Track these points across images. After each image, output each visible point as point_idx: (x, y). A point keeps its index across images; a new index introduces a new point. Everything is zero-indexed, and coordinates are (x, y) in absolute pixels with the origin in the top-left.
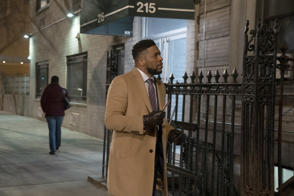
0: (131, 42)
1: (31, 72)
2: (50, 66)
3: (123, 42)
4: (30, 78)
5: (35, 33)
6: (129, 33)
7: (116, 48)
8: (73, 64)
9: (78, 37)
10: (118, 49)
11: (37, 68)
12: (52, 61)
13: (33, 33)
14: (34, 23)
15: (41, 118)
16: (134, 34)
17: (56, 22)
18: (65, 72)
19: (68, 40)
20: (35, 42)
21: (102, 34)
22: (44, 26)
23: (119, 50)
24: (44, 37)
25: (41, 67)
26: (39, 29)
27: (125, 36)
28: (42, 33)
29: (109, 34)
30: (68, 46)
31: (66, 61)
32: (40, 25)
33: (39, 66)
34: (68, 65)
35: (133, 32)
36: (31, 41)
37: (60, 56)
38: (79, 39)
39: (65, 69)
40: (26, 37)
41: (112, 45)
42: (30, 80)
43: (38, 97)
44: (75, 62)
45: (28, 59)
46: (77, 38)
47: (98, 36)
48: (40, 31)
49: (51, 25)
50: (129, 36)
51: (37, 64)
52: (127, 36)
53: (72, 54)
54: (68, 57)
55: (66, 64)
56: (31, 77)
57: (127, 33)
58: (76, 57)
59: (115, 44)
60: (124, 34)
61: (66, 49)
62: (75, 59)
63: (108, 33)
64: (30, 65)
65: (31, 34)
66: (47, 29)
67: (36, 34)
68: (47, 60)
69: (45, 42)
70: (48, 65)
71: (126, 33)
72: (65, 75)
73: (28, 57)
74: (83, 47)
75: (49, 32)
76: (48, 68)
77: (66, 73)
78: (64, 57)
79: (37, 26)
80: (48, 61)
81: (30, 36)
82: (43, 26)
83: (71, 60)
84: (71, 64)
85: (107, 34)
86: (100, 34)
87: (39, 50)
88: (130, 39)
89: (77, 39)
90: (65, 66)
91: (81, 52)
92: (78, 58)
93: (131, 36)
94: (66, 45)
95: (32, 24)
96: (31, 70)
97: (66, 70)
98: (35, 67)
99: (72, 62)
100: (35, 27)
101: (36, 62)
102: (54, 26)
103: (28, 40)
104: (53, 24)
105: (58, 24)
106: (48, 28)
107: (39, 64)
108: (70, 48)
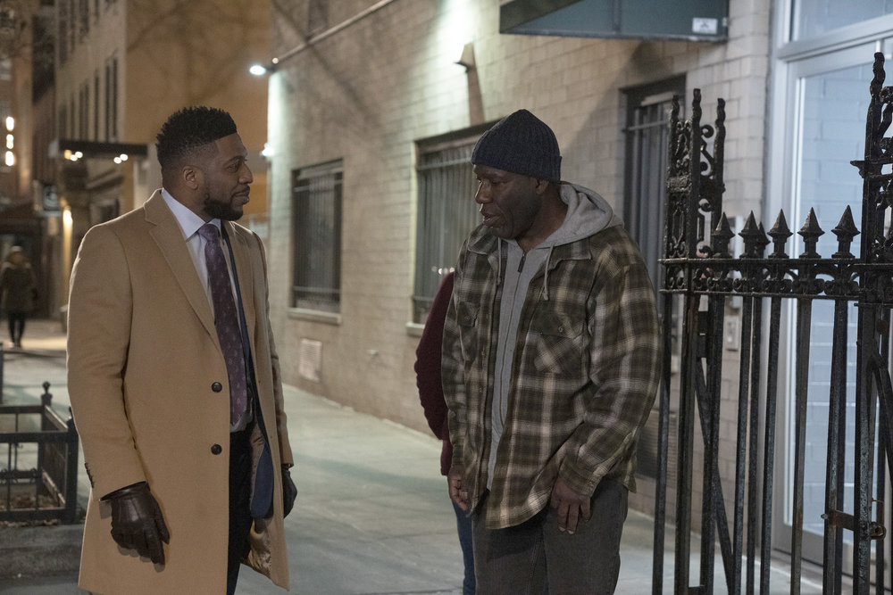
0: (716, 69)
1: (274, 206)
2: (347, 182)
3: (677, 69)
4: (270, 228)
5: (290, 57)
6: (711, 26)
7: (643, 99)
8: (441, 169)
9: (468, 61)
10: (650, 100)
11: (298, 189)
12: (357, 158)
13: (282, 57)
14: (289, 16)
15: (312, 382)
16: (733, 32)
17: (373, 8)
18: (408, 203)
19: (423, 76)
20: (290, 89)
21: (595, 36)
22: (327, 28)
23: (655, 106)
24: (327, 67)
25: (312, 187)
26: (308, 38)
27: (694, 38)
28: (316, 53)
29: (625, 32)
30: (423, 100)
31: (413, 159)
32: (311, 22)
33: (306, 182)
34: (424, 175)
35: (729, 23)
36: (275, 85)
37: (388, 141)
38: (471, 69)
39: (409, 190)
40: (257, 70)
41: (623, 84)
42: (269, 235)
43: (300, 302)
44: (451, 162)
45: (264, 158)
46: (461, 63)
47: (575, 43)
48: (309, 47)
49: (355, 18)
50: (712, 39)
51: (295, 173)
52: (703, 38)
53: (442, 129)
54: (420, 143)
55: (414, 174)
56: (273, 224)
57: (705, 25)
58: (457, 143)
59: (635, 80)
60: (689, 31)
61: (413, 111)
62: (453, 149)
63: (618, 28)
64: (271, 176)
65: (275, 61)
66: (336, 37)
67: (296, 59)
68: (336, 156)
69: (328, 89)
70: (339, 176)
71: (698, 25)
72: (408, 215)
73: (263, 148)
74: (488, 101)
75: (346, 49)
76: (338, 190)
77: (413, 208)
78: (407, 142)
79: (296, 26)
80: (340, 160)
81: (272, 69)
82: (321, 28)
83: (437, 154)
84: (434, 169)
85: (614, 33)
86: (587, 36)
87: (305, 121)
88: (716, 55)
89: (462, 69)
90: (409, 178)
91: (478, 122)
92: (464, 146)
93: (722, 38)
94: (415, 98)
95: (281, 21)
96: (275, 197)
97: (414, 196)
98: (288, 185)
99: (436, 164)
100: (289, 34)
101: (295, 166)
102: (366, 23)
103: (263, 84)
104: (361, 14)
105: (382, 14)
106: (343, 34)
107: (303, 176)
108: (432, 105)
